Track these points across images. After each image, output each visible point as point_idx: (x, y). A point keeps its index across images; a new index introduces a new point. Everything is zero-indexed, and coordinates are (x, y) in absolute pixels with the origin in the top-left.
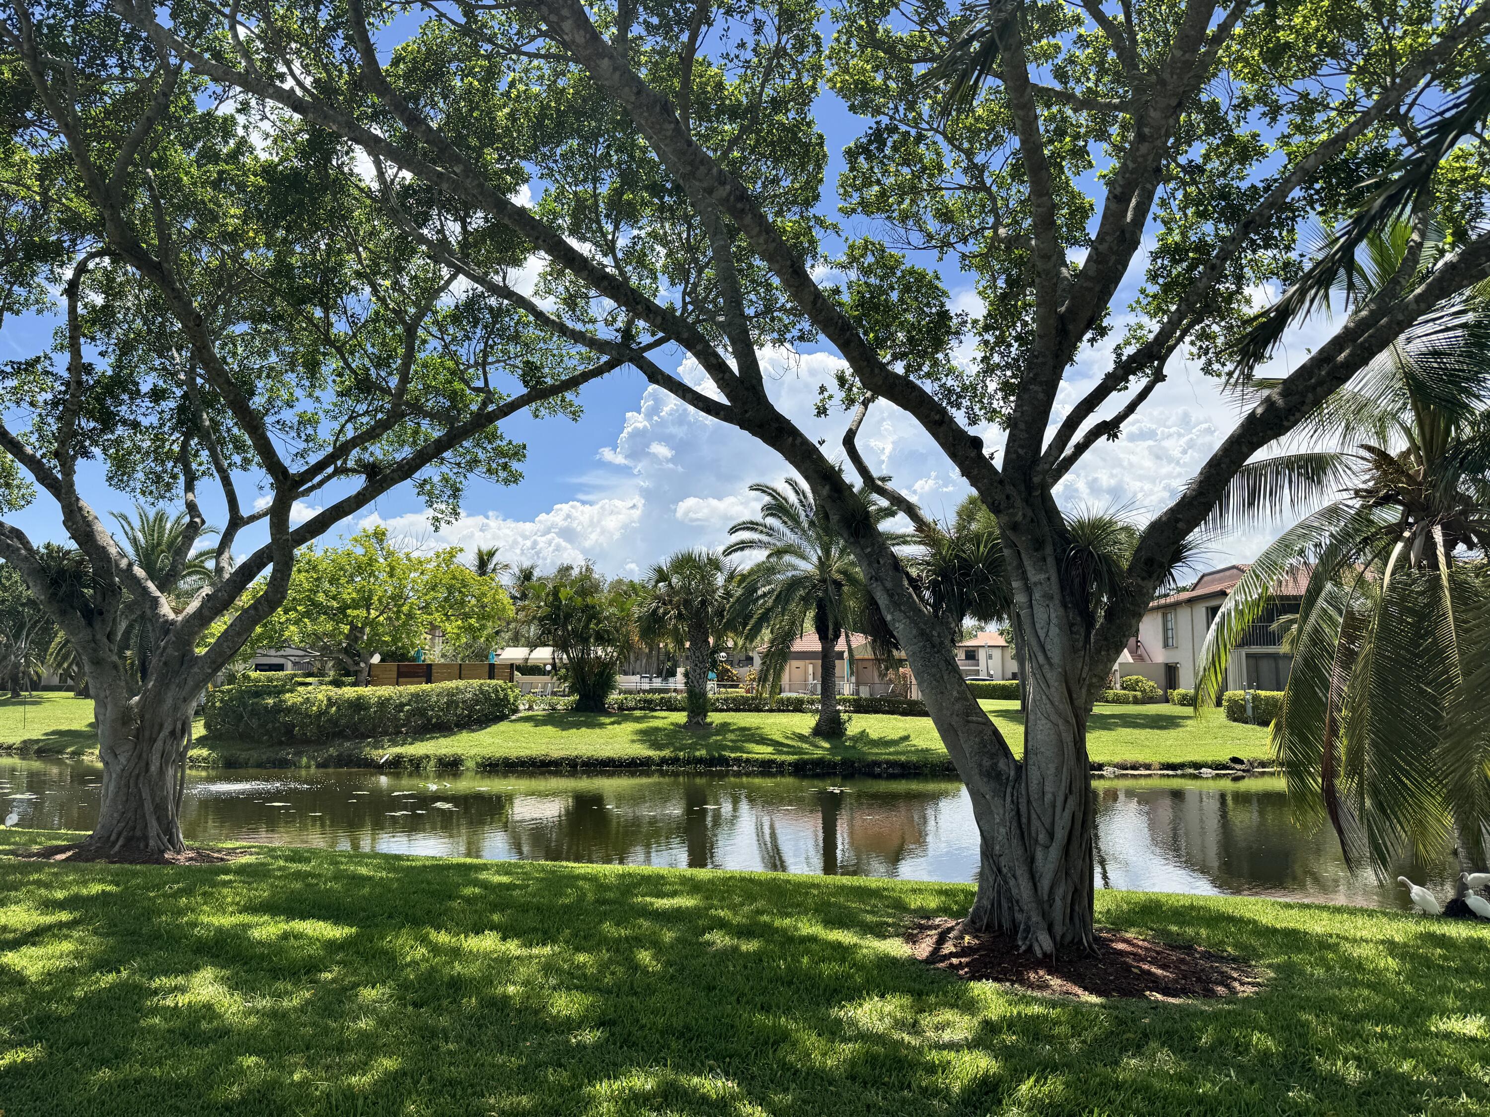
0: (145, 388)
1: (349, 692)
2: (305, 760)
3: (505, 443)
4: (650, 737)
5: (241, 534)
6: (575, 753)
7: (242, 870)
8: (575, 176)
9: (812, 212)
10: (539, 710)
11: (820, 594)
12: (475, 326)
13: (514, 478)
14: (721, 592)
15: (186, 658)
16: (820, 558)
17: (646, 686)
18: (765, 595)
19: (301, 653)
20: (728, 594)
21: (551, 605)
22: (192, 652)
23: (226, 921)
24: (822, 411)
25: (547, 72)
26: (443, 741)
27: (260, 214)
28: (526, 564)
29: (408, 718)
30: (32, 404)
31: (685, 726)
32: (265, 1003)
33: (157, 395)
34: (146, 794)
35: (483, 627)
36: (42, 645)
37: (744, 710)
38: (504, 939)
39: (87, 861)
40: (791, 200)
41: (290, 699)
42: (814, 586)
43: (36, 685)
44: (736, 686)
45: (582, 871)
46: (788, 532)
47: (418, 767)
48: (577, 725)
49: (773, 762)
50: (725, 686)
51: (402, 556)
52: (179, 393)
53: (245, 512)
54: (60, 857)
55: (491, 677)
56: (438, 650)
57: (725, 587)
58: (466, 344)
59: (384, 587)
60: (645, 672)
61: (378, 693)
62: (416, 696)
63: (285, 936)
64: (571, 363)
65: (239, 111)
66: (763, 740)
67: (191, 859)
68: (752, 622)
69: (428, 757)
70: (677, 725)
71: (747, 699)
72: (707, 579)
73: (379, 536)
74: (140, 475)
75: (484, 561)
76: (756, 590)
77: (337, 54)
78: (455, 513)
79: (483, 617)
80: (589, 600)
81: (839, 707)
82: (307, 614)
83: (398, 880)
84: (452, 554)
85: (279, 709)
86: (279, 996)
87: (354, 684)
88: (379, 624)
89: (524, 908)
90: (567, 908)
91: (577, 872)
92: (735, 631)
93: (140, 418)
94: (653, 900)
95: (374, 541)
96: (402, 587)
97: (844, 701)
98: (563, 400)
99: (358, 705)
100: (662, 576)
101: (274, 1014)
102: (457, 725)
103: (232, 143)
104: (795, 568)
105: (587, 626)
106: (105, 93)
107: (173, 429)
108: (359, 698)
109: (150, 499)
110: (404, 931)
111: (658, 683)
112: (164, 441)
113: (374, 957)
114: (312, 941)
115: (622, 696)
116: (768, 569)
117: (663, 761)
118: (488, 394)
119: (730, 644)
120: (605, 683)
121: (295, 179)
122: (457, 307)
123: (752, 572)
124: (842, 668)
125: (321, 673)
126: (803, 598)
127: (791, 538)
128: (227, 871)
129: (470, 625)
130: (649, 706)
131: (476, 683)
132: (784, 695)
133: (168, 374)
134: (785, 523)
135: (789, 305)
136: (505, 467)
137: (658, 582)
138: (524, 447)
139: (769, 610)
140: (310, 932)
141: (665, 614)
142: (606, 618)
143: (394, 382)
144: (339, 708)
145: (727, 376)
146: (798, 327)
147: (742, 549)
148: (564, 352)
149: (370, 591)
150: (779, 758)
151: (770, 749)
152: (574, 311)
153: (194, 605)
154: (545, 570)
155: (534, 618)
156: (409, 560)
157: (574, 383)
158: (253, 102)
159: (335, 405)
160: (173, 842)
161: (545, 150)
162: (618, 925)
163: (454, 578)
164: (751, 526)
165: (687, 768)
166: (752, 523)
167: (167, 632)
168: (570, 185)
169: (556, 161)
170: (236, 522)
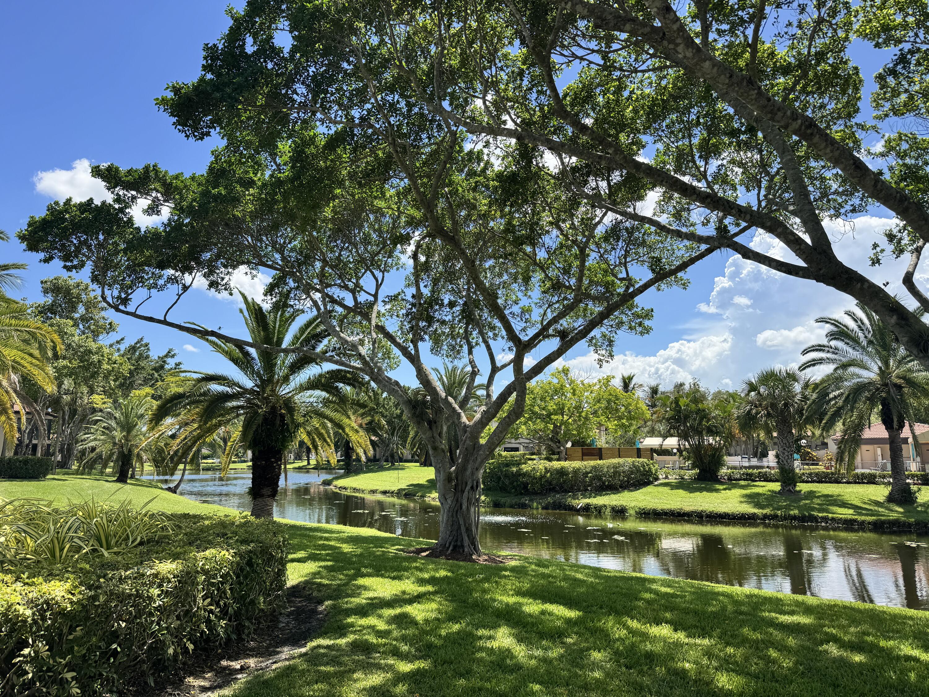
0: (446, 302)
1: (556, 464)
2: (535, 504)
3: (639, 309)
4: (753, 499)
5: (498, 375)
6: (700, 509)
7: (513, 569)
8: (676, 136)
9: (854, 121)
10: (673, 479)
11: (883, 395)
12: (618, 241)
13: (647, 330)
14: (799, 397)
15: (476, 446)
16: (880, 368)
17: (746, 464)
18: (835, 397)
19: (528, 441)
20: (805, 398)
21: (675, 410)
22: (479, 442)
23: (512, 600)
24: (876, 261)
25: (654, 78)
26: (614, 497)
27: (497, 200)
28: (653, 383)
29: (591, 481)
30: (398, 316)
31: (779, 492)
32: (538, 653)
33: (452, 304)
34: (462, 522)
35: (631, 425)
36: (404, 439)
37: (826, 482)
38: (676, 630)
39: (436, 557)
40: (837, 116)
41: (525, 468)
42: (877, 389)
43: (401, 460)
44: (817, 464)
45: (721, 590)
46: (850, 350)
47: (600, 512)
48: (701, 490)
49: (855, 521)
50: (807, 464)
51: (579, 382)
52: (461, 302)
53: (499, 364)
54: (424, 554)
55: (639, 457)
56: (603, 439)
57: (803, 393)
58: (613, 253)
59: (570, 402)
60: (744, 454)
61: (573, 465)
62: (594, 467)
63: (543, 613)
64: (679, 253)
65: (484, 147)
66: (844, 505)
67: (486, 560)
68: (827, 417)
69: (605, 506)
70: (773, 491)
71: (828, 474)
72: (787, 388)
73: (566, 371)
74: (445, 347)
75: (627, 382)
76: (828, 394)
77: (534, 102)
78: (611, 356)
79: (630, 418)
80: (700, 406)
81: (908, 481)
82: (530, 419)
83: (602, 584)
84: (608, 380)
85: (519, 474)
86: (546, 649)
87: (558, 460)
88: (569, 423)
89: (686, 611)
90: (715, 615)
91: (716, 590)
92: (812, 424)
93: (444, 318)
94: (778, 615)
95: (562, 374)
96: (581, 402)
97: (913, 476)
98: (676, 277)
99: (562, 472)
100: (752, 387)
101: (544, 660)
102: (621, 487)
103: (482, 165)
104: (859, 376)
105: (700, 423)
106: (422, 153)
107: (460, 321)
108: (562, 468)
109: (450, 359)
110: (611, 617)
111: (754, 462)
112: (454, 328)
113: (596, 632)
114: (559, 618)
115: (729, 471)
116: (837, 379)
117: (765, 517)
118: (629, 280)
119: (809, 433)
120: (718, 463)
121: (513, 177)
122: (606, 232)
123: (823, 381)
124: (908, 450)
125: (539, 453)
126: (868, 399)
127: (853, 354)
128: (506, 569)
129: (623, 424)
130: (750, 478)
131: (630, 460)
132: (859, 471)
133: (457, 292)
134: (848, 344)
135: (841, 190)
136: (640, 324)
137: (750, 391)
138: (652, 310)
139: (840, 408)
140: (556, 612)
141: (757, 413)
142: (714, 418)
143: (573, 281)
144: (551, 474)
145: (803, 246)
146: (850, 203)
147: (814, 365)
148: (675, 247)
149: (563, 404)
150: (860, 518)
151: (851, 511)
152: (680, 220)
153: (478, 416)
154: (666, 387)
155: (664, 418)
156: (583, 384)
157: (684, 266)
158: (491, 140)
159: (540, 299)
160: (476, 549)
161: (656, 125)
162: (754, 630)
163: (610, 394)
164: (819, 348)
165: (784, 523)
166: (820, 346)
167: (465, 432)
168: (673, 142)
169: (663, 131)
170: (495, 370)
